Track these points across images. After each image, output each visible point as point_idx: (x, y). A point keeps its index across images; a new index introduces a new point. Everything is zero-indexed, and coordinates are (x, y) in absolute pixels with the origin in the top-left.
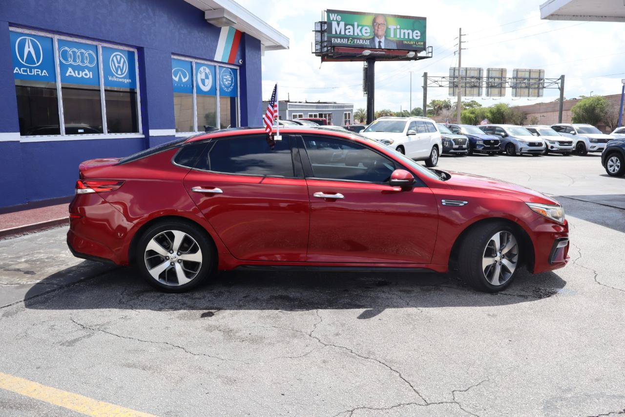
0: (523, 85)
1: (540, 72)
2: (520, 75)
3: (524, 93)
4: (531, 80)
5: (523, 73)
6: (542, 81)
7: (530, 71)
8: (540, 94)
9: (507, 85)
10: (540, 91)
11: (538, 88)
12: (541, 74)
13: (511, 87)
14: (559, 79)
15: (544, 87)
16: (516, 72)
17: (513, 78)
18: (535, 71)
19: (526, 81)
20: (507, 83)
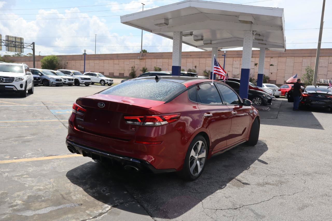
0: (12, 45)
1: (21, 39)
2: (10, 39)
3: (13, 49)
4: (16, 43)
5: (12, 38)
6: (23, 44)
7: (15, 38)
8: (22, 51)
9: (3, 44)
10: (22, 49)
11: (21, 48)
12: (22, 40)
13: (5, 45)
14: (31, 44)
15: (24, 48)
16: (7, 37)
17: (6, 40)
18: (18, 38)
19: (14, 43)
20: (2, 43)
